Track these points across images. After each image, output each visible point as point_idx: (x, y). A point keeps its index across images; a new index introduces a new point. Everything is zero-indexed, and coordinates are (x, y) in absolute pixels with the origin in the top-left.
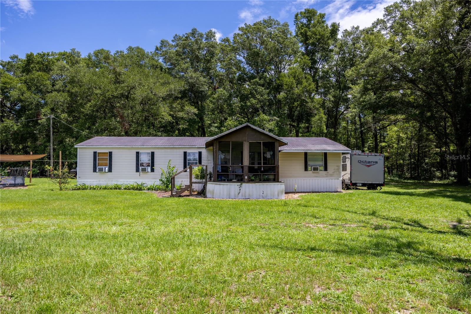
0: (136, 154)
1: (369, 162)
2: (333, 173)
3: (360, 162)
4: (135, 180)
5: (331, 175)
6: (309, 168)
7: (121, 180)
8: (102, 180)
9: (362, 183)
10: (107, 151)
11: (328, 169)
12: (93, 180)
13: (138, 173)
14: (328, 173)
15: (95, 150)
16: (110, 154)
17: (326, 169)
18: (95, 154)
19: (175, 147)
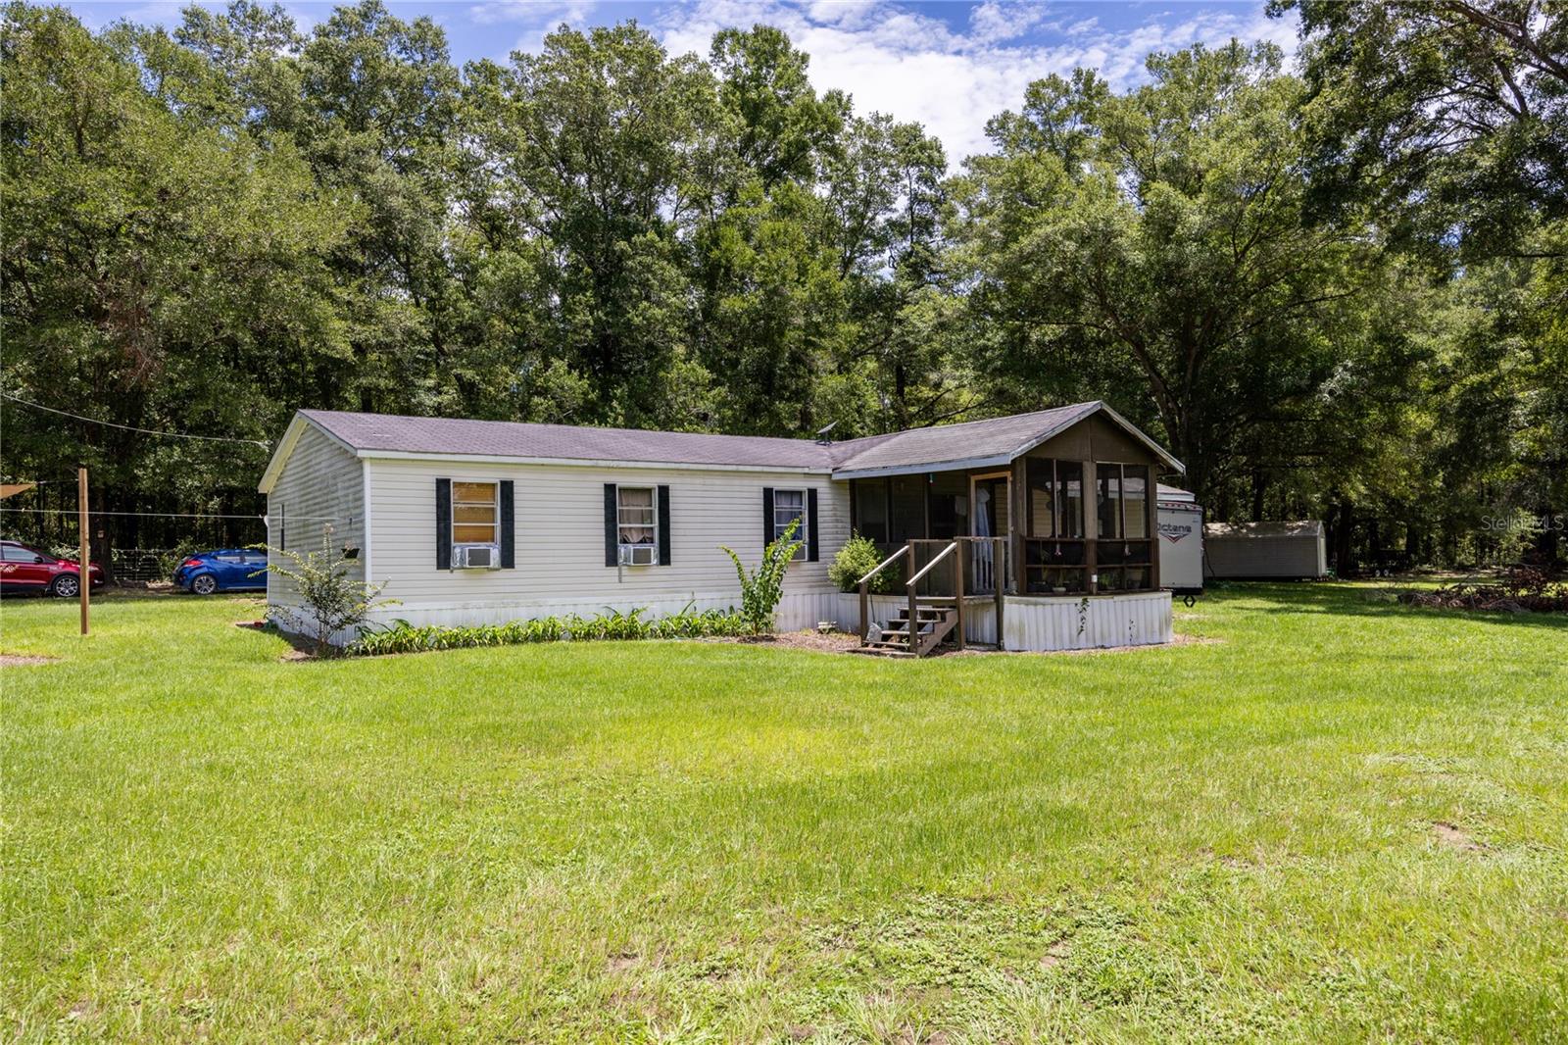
0: (602, 492)
1: (1176, 529)
4: (605, 600)
7: (552, 601)
8: (474, 602)
10: (494, 477)
12: (436, 605)
13: (614, 570)
15: (444, 474)
16: (507, 487)
18: (444, 491)
19: (741, 468)
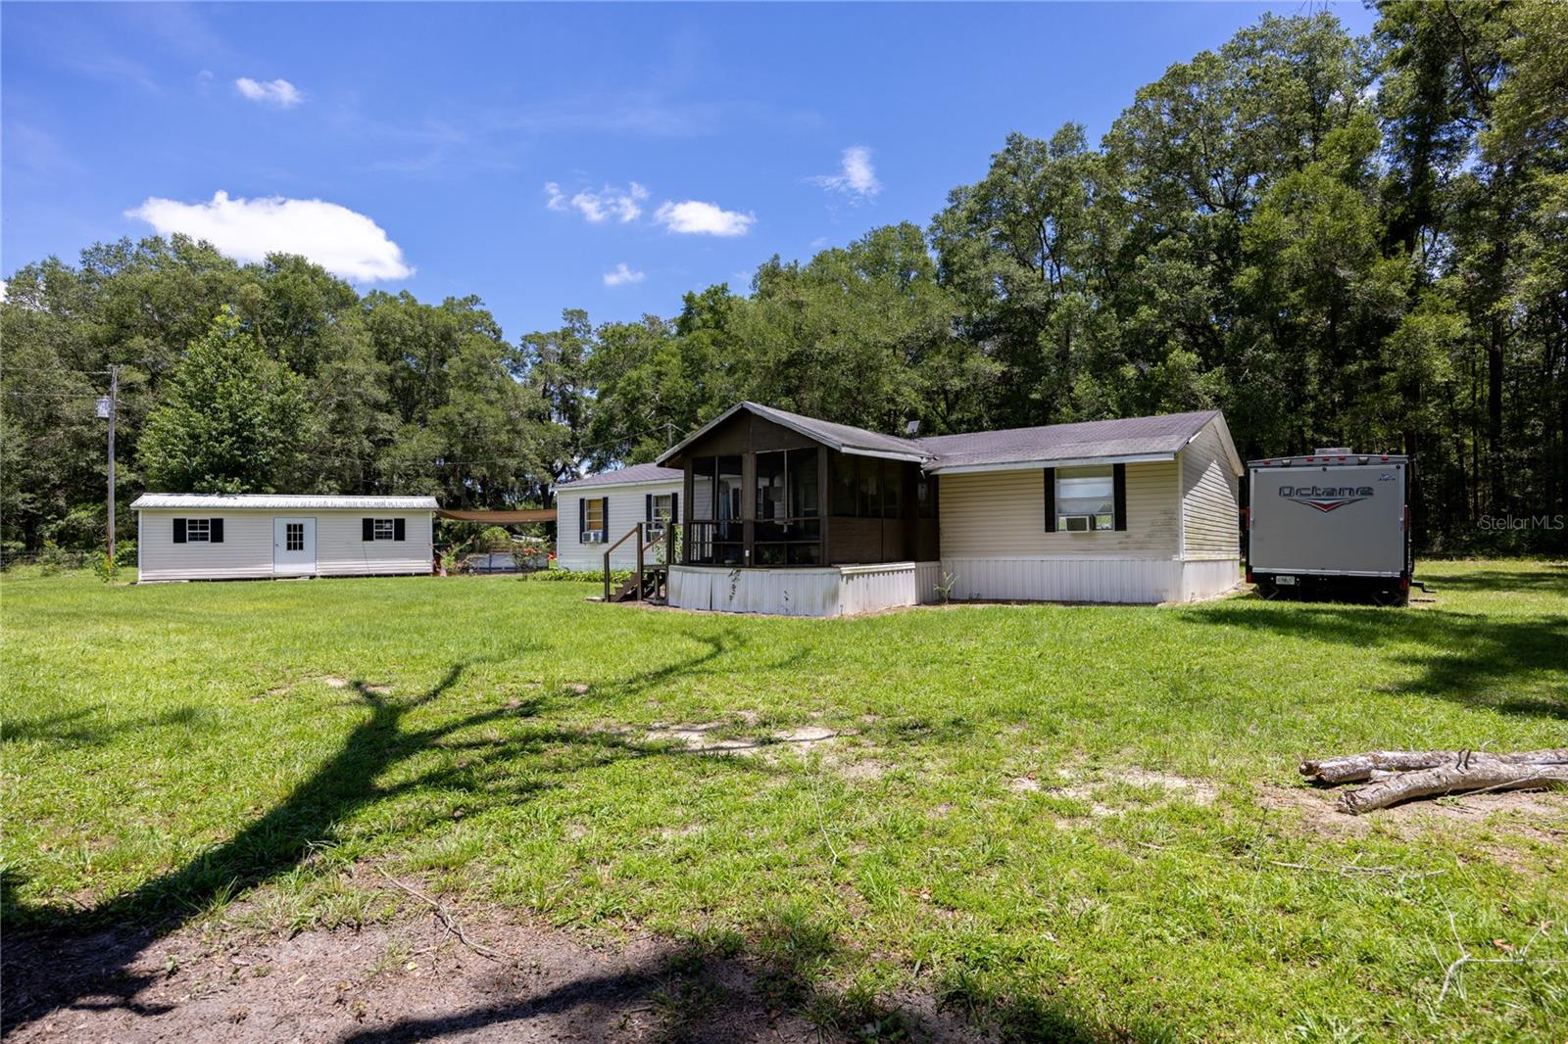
0: (646, 499)
1: (1331, 492)
2: (1149, 536)
3: (1287, 491)
5: (1141, 546)
6: (1062, 521)
8: (592, 560)
9: (1296, 576)
10: (599, 496)
11: (1128, 525)
12: (579, 561)
14: (1128, 537)
15: (582, 496)
16: (605, 500)
17: (1120, 523)
18: (582, 504)
